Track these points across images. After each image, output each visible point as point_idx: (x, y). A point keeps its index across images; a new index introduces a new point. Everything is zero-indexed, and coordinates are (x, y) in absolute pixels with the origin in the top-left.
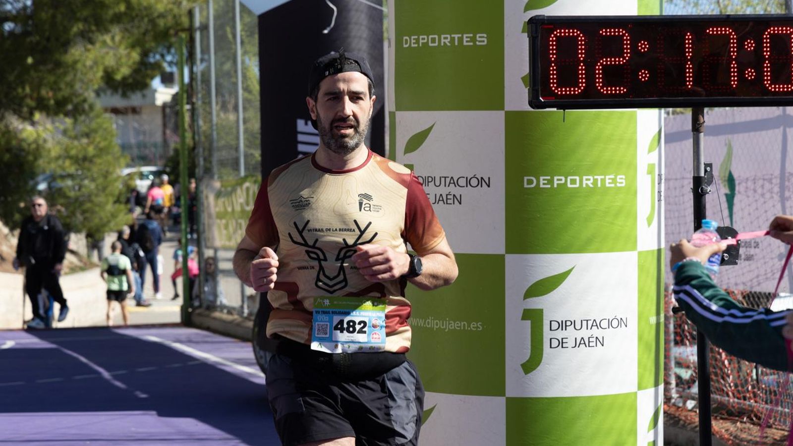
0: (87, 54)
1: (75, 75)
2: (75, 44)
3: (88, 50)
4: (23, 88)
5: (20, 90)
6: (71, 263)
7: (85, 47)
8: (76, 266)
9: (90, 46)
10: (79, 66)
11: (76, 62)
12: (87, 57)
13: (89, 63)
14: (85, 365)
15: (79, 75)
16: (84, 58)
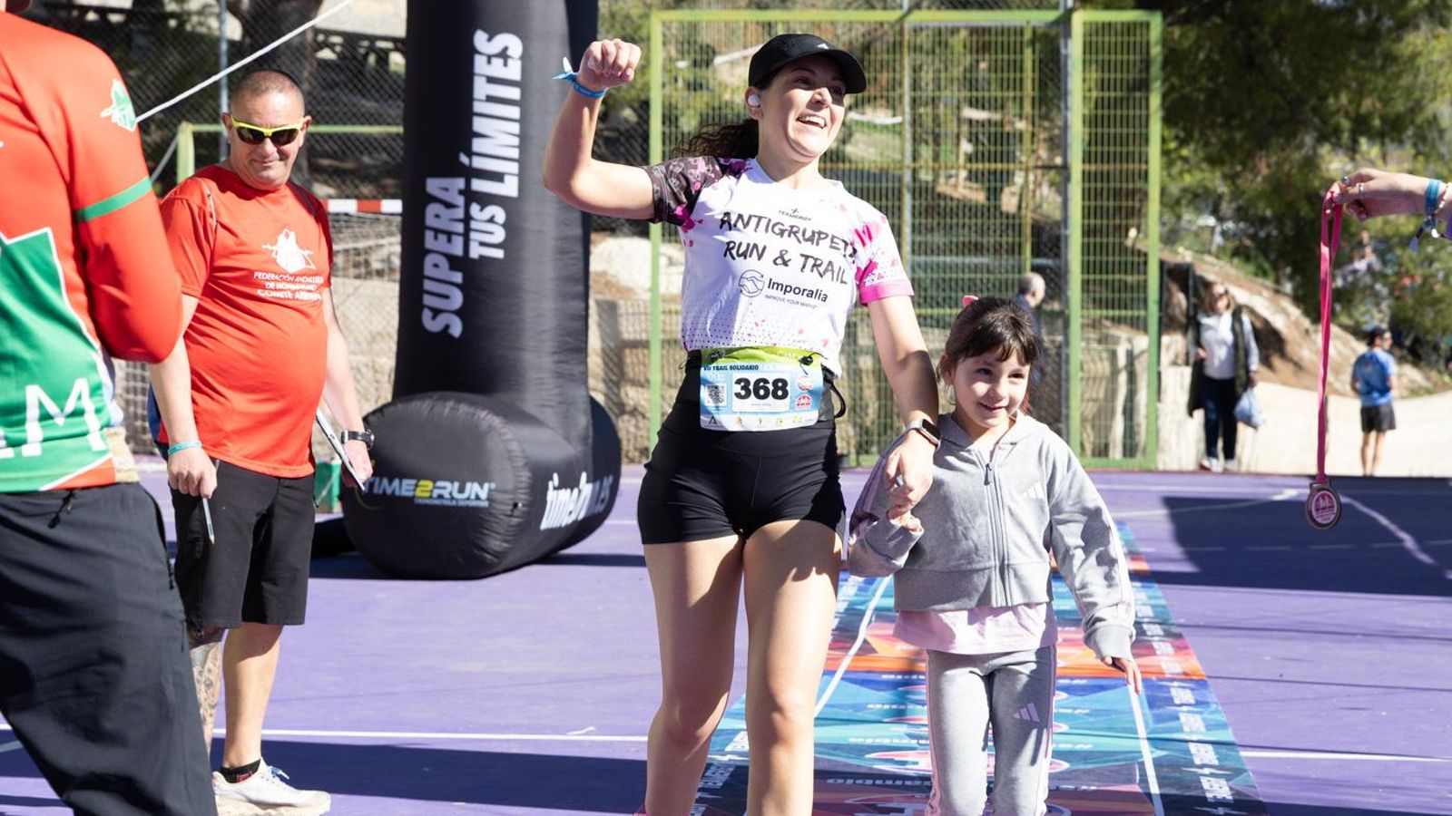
0: (1434, 43)
1: (1416, 76)
2: (1417, 27)
3: (1437, 37)
4: (1337, 97)
5: (1331, 100)
6: (1413, 382)
7: (1432, 31)
8: (1420, 387)
9: (1441, 30)
10: (1421, 61)
11: (1414, 56)
12: (1434, 48)
13: (1436, 57)
14: (1384, 528)
15: (1422, 77)
16: (1430, 47)
